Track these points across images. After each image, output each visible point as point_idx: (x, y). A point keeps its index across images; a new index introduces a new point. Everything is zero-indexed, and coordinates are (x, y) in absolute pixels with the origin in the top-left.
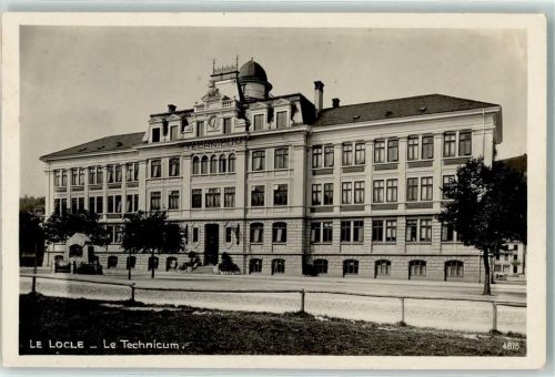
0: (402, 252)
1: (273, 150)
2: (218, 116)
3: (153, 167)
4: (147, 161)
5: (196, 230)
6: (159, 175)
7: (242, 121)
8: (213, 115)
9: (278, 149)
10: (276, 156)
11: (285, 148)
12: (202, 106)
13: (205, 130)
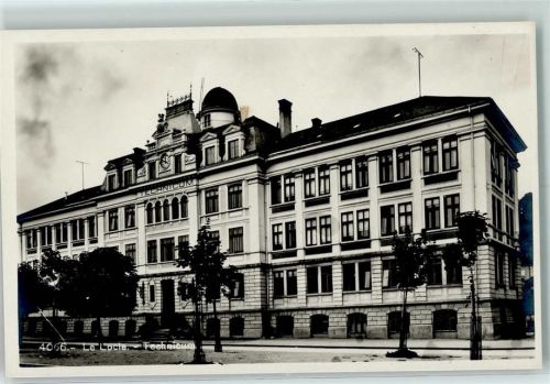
0: (379, 302)
1: (226, 187)
2: (169, 153)
3: (110, 219)
4: (104, 212)
5: (152, 288)
6: (116, 228)
7: (193, 156)
8: (163, 153)
9: (231, 185)
10: (230, 194)
11: (239, 183)
12: (154, 144)
13: (157, 173)
